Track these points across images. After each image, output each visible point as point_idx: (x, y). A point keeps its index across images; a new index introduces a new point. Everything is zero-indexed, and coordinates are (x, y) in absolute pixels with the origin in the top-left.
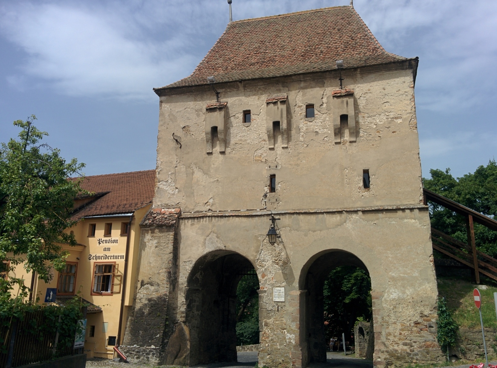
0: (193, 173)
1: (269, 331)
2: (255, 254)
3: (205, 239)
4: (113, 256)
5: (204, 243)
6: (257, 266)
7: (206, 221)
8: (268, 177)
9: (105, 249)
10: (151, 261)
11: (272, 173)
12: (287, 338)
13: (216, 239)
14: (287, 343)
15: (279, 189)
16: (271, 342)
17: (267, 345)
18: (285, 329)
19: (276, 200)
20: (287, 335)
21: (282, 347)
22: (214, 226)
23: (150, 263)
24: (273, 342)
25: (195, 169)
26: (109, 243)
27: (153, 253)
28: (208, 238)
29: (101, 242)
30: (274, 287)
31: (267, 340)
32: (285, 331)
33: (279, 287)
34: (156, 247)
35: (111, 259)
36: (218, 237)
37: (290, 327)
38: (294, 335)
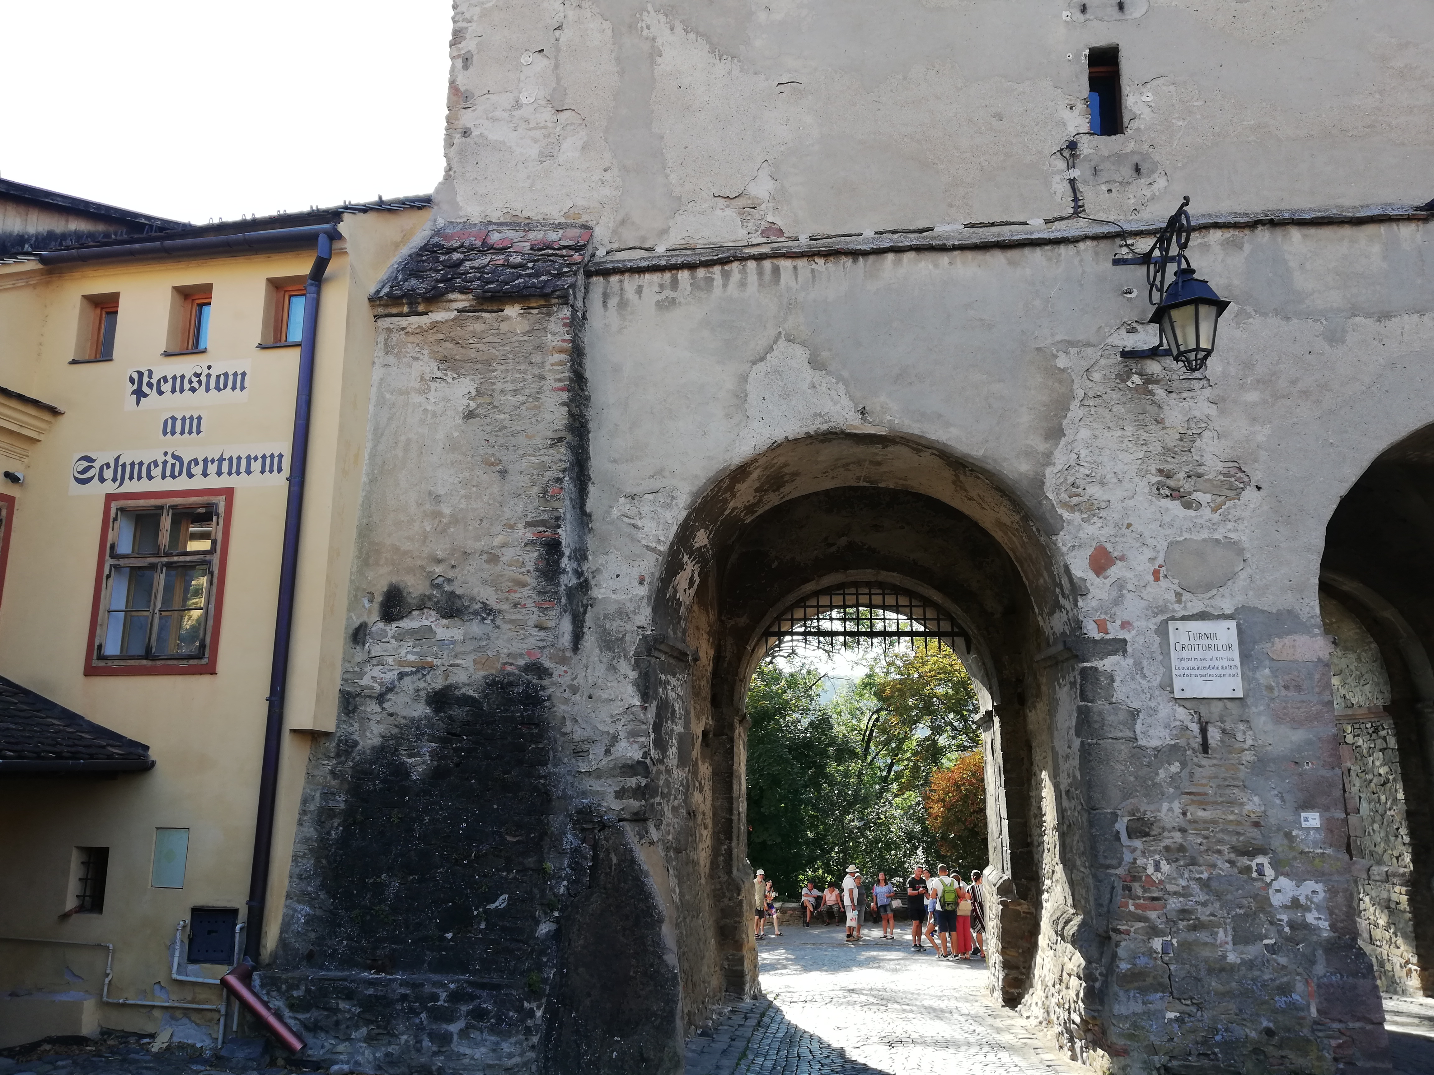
0: (655, 53)
1: (1165, 867)
2: (1042, 446)
3: (744, 379)
4: (221, 459)
5: (741, 398)
6: (1060, 511)
7: (743, 284)
8: (1077, 56)
9: (169, 427)
10: (441, 491)
11: (1101, 41)
12: (1277, 900)
13: (808, 374)
14: (1280, 932)
15: (1146, 114)
16: (1182, 925)
17: (1157, 944)
18: (1262, 851)
19: (1137, 170)
20: (1276, 885)
21: (1252, 951)
22: (790, 306)
23: (437, 499)
24: (1194, 928)
25: (664, 36)
26: (193, 390)
27: (453, 446)
28: (761, 367)
29: (145, 389)
30: (1173, 619)
31: (1153, 915)
32: (1260, 866)
33: (1202, 616)
34: (470, 415)
35: (205, 474)
36: (815, 363)
37: (1288, 835)
38: (1319, 887)
